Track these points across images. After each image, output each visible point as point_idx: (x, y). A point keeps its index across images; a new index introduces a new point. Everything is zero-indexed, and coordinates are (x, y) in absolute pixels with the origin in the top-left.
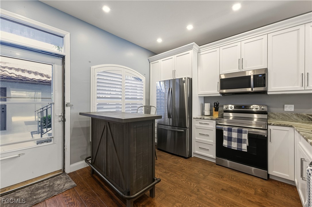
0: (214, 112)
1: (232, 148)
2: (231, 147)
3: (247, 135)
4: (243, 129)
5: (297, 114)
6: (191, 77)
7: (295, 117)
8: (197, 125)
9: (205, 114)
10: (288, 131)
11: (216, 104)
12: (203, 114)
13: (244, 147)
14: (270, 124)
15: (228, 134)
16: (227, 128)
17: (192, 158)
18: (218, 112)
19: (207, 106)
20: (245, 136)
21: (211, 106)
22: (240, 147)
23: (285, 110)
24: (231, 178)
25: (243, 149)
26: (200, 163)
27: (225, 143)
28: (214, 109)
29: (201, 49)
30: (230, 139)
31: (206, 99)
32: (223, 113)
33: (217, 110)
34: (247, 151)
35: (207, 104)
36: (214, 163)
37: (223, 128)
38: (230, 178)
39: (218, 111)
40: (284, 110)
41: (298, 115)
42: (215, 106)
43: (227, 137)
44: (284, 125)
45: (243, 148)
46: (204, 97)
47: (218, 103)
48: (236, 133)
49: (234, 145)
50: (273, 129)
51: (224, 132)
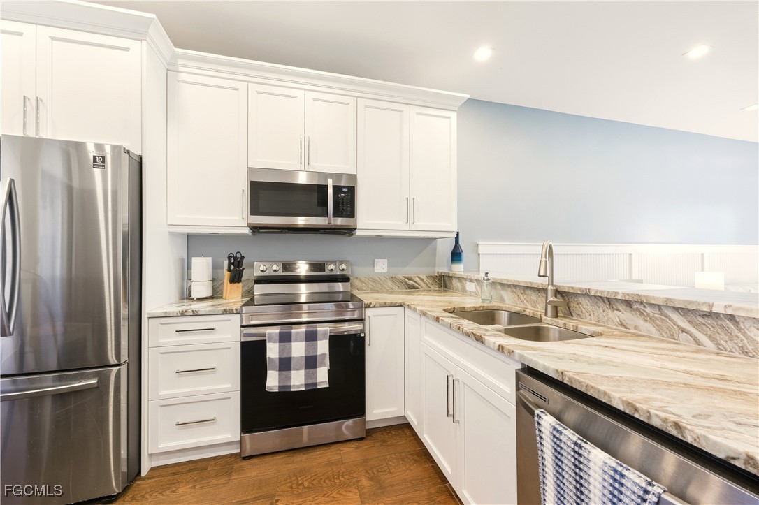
0: (227, 286)
1: (292, 390)
2: (290, 387)
3: (327, 342)
4: (318, 329)
5: (392, 277)
6: (136, 151)
7: (390, 283)
8: (163, 341)
9: (194, 295)
10: (395, 315)
11: (235, 258)
12: (186, 295)
13: (322, 377)
14: (368, 306)
15: (281, 351)
16: (276, 333)
17: (144, 478)
18: (241, 284)
19: (202, 267)
20: (323, 347)
21: (216, 267)
22: (311, 379)
23: (376, 271)
24: (298, 485)
25: (320, 383)
26: (183, 489)
27: (273, 381)
28: (227, 275)
29: (180, 62)
30: (285, 364)
31: (195, 242)
32: (253, 288)
33: (236, 277)
34: (328, 386)
35: (203, 258)
36: (236, 455)
37: (264, 335)
38: (294, 486)
39: (240, 281)
40: (374, 269)
41: (394, 279)
42: (232, 267)
43: (277, 362)
44: (391, 303)
45: (318, 381)
46: (189, 237)
47: (239, 256)
48: (303, 341)
49: (298, 380)
50: (374, 316)
51: (269, 345)
